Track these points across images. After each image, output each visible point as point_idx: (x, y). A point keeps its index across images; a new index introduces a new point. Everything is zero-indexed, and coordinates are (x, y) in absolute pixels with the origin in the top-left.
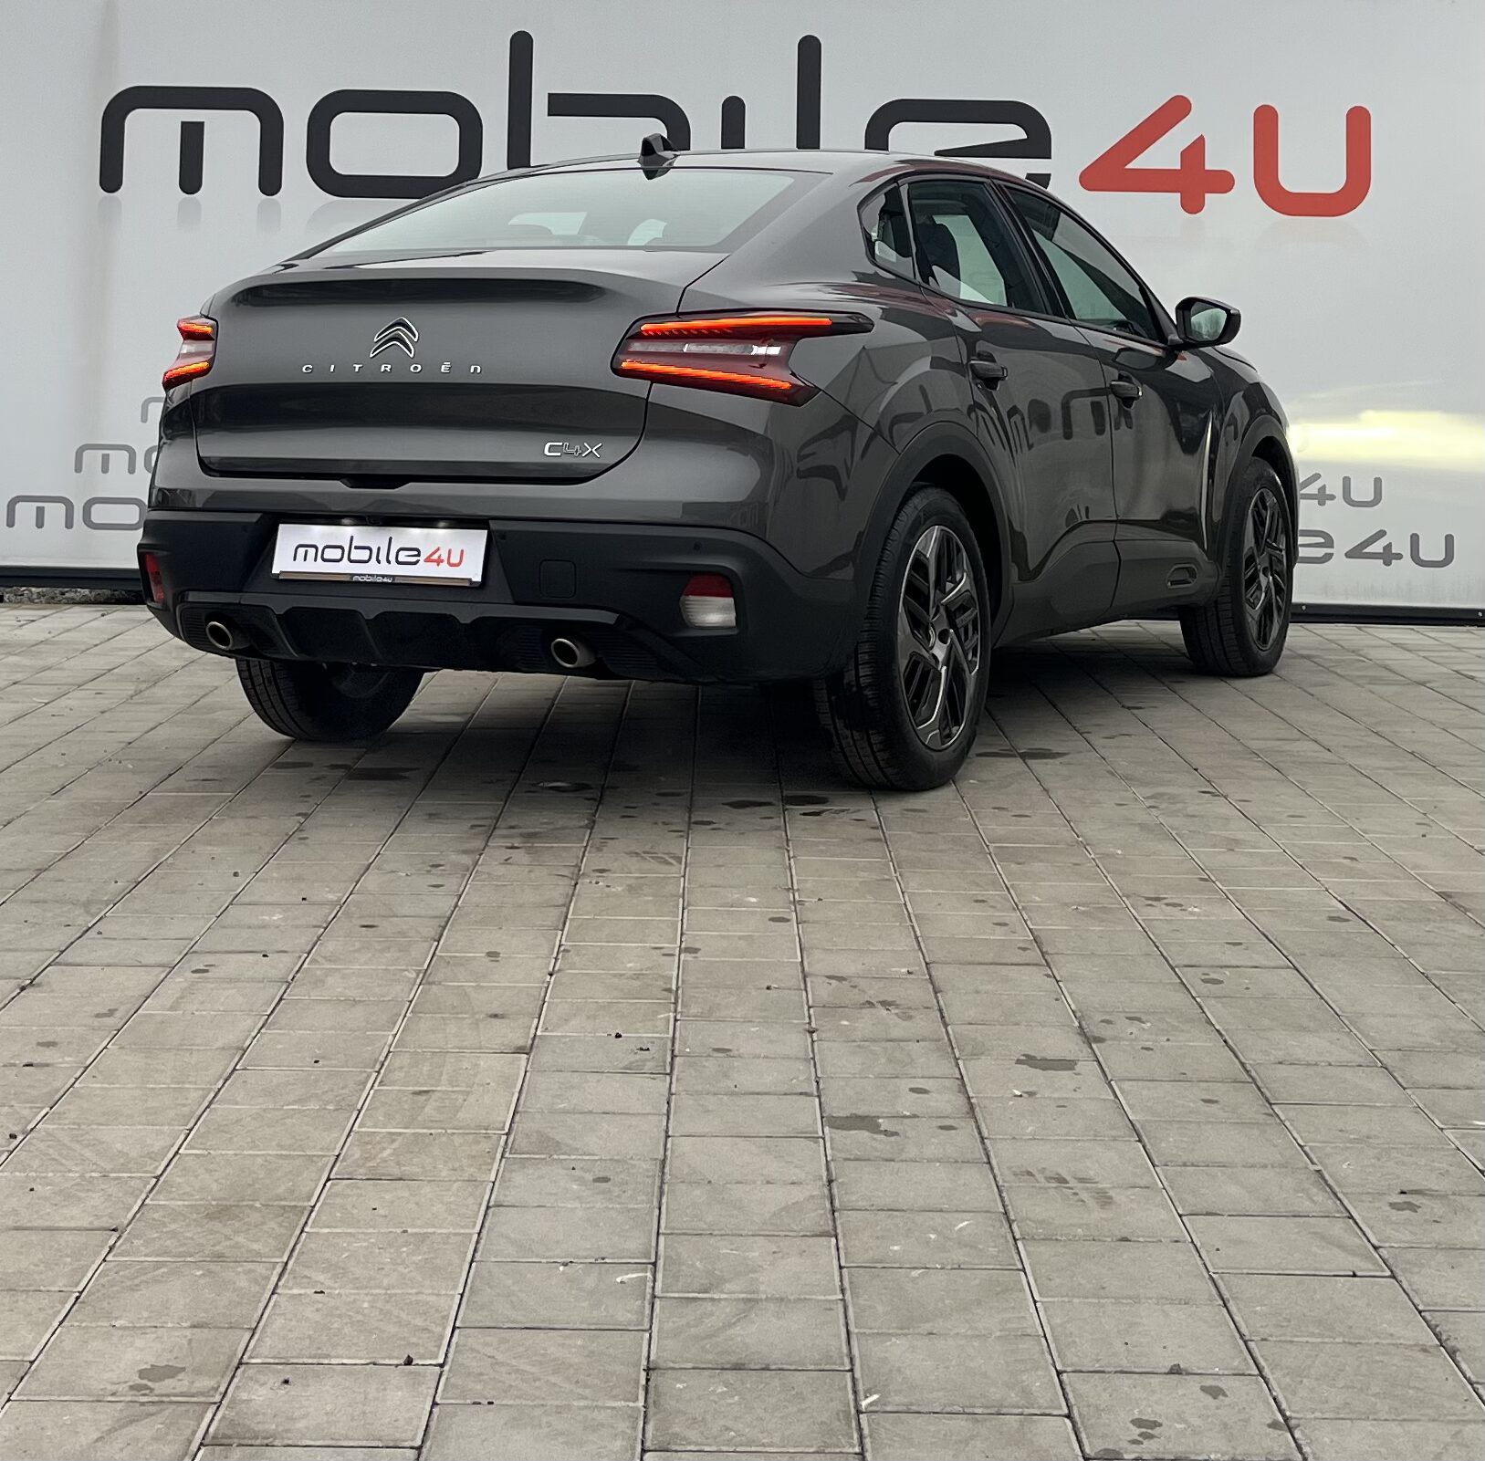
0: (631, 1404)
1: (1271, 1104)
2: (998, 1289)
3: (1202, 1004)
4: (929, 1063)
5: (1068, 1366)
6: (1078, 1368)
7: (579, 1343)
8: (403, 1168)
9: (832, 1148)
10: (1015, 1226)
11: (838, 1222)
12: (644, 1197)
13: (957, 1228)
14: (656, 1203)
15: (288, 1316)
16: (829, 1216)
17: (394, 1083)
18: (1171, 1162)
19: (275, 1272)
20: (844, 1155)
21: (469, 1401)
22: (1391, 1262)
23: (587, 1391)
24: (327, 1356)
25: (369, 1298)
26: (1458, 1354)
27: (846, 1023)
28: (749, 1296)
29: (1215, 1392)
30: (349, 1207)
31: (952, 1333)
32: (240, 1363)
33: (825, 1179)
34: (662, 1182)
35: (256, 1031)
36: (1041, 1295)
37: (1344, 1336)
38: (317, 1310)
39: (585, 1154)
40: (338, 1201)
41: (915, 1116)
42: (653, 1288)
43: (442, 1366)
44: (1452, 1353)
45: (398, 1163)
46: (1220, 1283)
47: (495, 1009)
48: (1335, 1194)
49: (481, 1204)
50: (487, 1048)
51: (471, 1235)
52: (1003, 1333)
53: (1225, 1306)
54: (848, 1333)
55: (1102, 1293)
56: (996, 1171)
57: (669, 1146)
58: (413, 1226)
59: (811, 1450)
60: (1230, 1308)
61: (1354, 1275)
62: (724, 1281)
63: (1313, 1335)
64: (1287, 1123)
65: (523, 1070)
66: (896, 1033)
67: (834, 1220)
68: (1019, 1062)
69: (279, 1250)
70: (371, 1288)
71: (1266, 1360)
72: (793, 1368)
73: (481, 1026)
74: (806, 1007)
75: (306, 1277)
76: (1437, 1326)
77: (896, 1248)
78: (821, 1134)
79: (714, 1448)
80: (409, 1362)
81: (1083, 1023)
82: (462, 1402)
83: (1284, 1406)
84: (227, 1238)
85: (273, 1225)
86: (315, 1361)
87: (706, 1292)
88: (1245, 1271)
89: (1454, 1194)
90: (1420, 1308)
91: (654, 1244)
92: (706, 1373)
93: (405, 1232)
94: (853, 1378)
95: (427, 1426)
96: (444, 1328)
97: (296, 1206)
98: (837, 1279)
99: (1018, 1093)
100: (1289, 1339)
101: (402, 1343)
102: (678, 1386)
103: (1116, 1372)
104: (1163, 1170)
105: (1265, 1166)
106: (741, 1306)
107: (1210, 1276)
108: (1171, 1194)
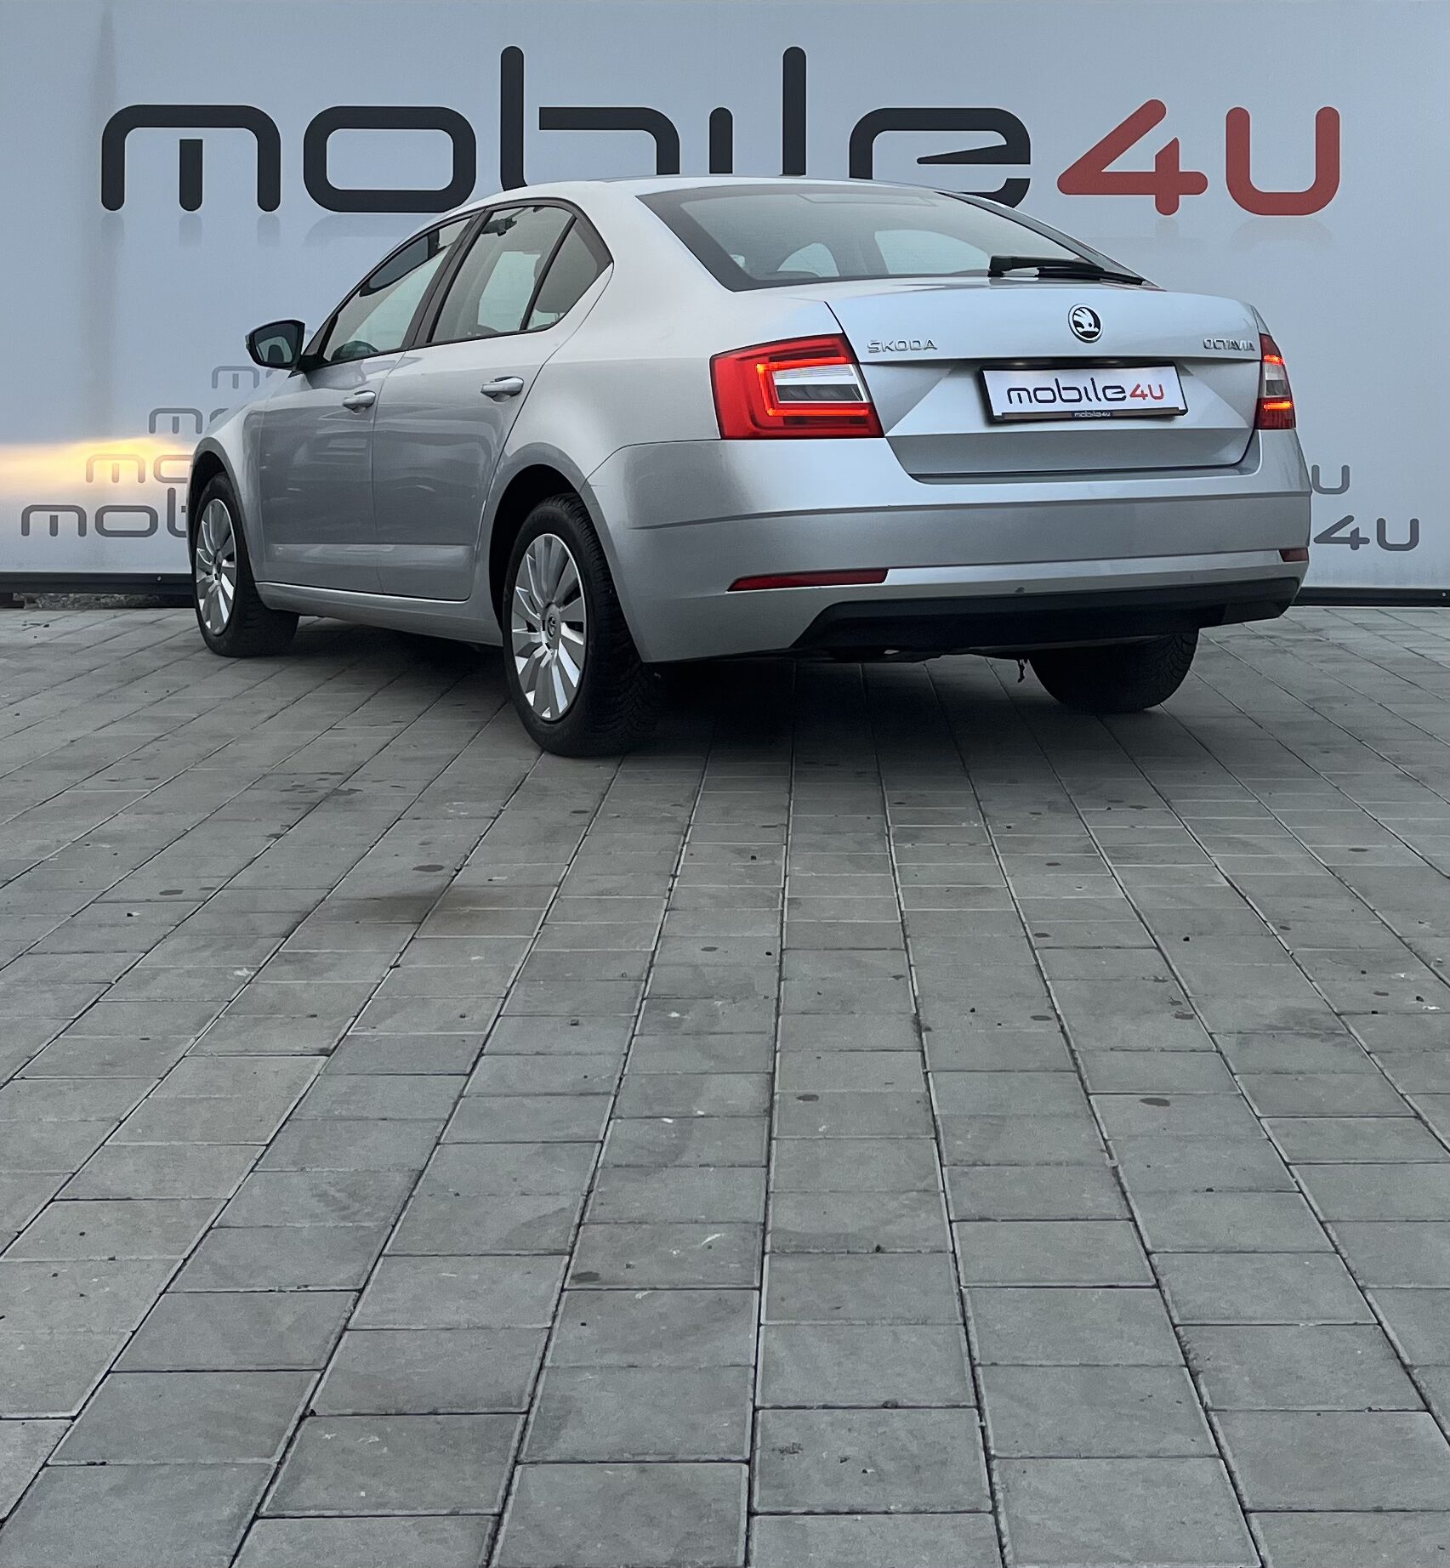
0: (265, 1461)
1: (1088, 1094)
2: (724, 1312)
3: (1051, 987)
4: (745, 1057)
5: (768, 1402)
6: (778, 1404)
7: (238, 1387)
8: (136, 1186)
9: (607, 1156)
10: (768, 1238)
11: (579, 1237)
12: (382, 1214)
13: (704, 1242)
14: (392, 1221)
16: (573, 1231)
17: (172, 1091)
18: (961, 1161)
20: (617, 1161)
21: (83, 1462)
22: (1158, 1270)
26: (1200, 1376)
27: (675, 1015)
30: (57, 1232)
31: (654, 1366)
33: (585, 1188)
34: (411, 1196)
35: (53, 1037)
36: (767, 1318)
37: (1081, 1358)
39: (340, 1166)
40: (50, 1225)
41: (709, 1116)
42: (349, 1318)
43: (74, 1418)
44: (1195, 1374)
45: (135, 1181)
46: (968, 1298)
47: (313, 1008)
48: (1124, 1193)
49: (202, 1226)
50: (287, 1050)
52: (711, 1364)
53: (965, 1324)
54: (541, 1367)
55: (835, 1313)
56: (772, 1175)
57: (435, 1154)
59: (445, 1512)
60: (969, 1328)
61: (1115, 1286)
63: (1049, 1357)
64: (1098, 1115)
65: (316, 1072)
66: (723, 1025)
67: (577, 1235)
70: (37, 1327)
71: (988, 1389)
72: (463, 1411)
73: (295, 1026)
74: (640, 999)
76: (1188, 1343)
78: (601, 1138)
79: (337, 1513)
81: (921, 1010)
82: (77, 1463)
83: (991, 1444)
88: (999, 1284)
89: (1249, 1190)
90: (1176, 1321)
91: (370, 1269)
92: (364, 1419)
94: (526, 1423)
95: (25, 1493)
96: (95, 1375)
98: (553, 1303)
100: (1021, 1363)
102: (327, 1436)
103: (818, 1407)
104: (949, 1171)
105: (1059, 1164)
106: (436, 1338)
107: (960, 1290)
108: (949, 1197)
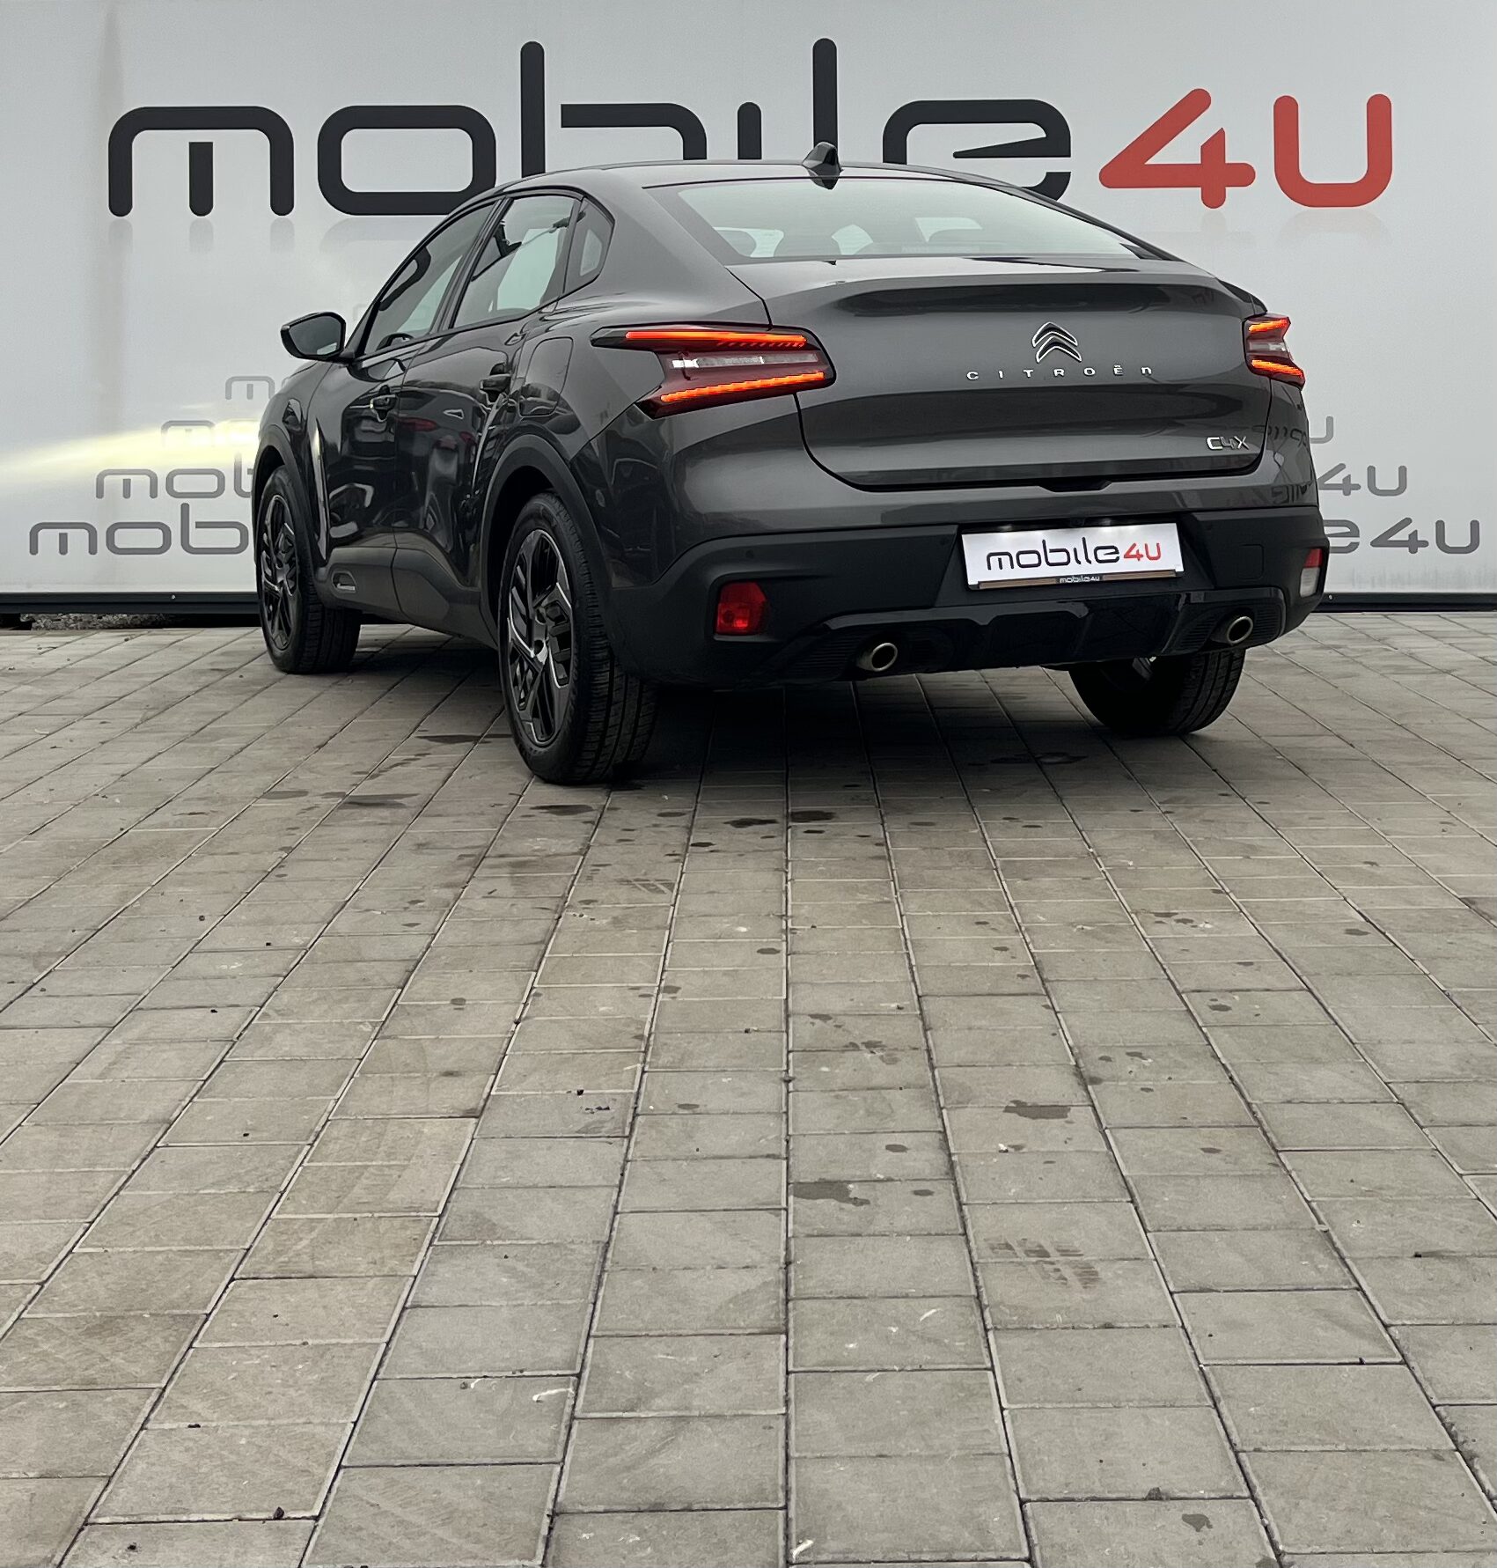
0: (526, 1563)
1: (1277, 1151)
2: (962, 1395)
3: (1209, 1035)
4: (911, 1112)
5: (1033, 1493)
6: (1044, 1496)
7: (479, 1482)
8: (317, 1263)
9: (795, 1223)
10: (987, 1314)
11: (791, 1315)
12: (579, 1290)
13: (922, 1319)
14: (591, 1298)
15: (152, 1460)
16: (782, 1307)
17: (325, 1158)
18: (1165, 1225)
19: (148, 1401)
20: (808, 1230)
22: (1402, 1343)
23: (479, 1546)
24: (186, 1511)
25: (247, 1432)
26: (1476, 1460)
27: (825, 1069)
28: (680, 1414)
29: (1198, 1522)
30: (247, 1314)
31: (905, 1455)
32: (86, 1524)
33: (782, 1260)
34: (603, 1271)
35: (188, 1099)
36: (1009, 1400)
37: (1347, 1442)
38: (187, 1450)
39: (522, 1239)
40: (238, 1306)
41: (890, 1180)
42: (574, 1406)
43: (316, 1518)
44: (1469, 1459)
45: (313, 1258)
46: (1211, 1377)
47: (449, 1065)
48: (1342, 1259)
49: (396, 1306)
50: (434, 1112)
51: (378, 1345)
52: (963, 1452)
53: (1215, 1406)
54: (787, 1457)
55: (1078, 1394)
56: (972, 1244)
57: (616, 1225)
58: (317, 1336)
60: (1221, 1410)
61: (1361, 1363)
62: (653, 1394)
63: (1312, 1441)
64: (1293, 1174)
65: (470, 1136)
66: (879, 1080)
67: (787, 1311)
68: (1008, 1109)
69: (158, 1372)
70: (254, 1418)
71: (1258, 1477)
72: (719, 1507)
73: (433, 1085)
74: (785, 1052)
75: (183, 1406)
76: (1453, 1425)
77: (851, 1346)
78: (784, 1205)
80: (279, 1515)
81: (1080, 1061)
83: (1277, 1537)
84: (104, 1359)
85: (159, 1340)
86: (171, 1518)
87: (632, 1410)
88: (1240, 1362)
89: (1473, 1255)
90: (1435, 1401)
91: (581, 1350)
92: (619, 1517)
93: (305, 1344)
94: (787, 1520)
96: (327, 1469)
97: (188, 1315)
98: (782, 1386)
99: (1003, 1147)
100: (1285, 1446)
101: (276, 1490)
102: (584, 1535)
103: (1087, 1499)
104: (1155, 1236)
105: (1267, 1229)
106: (669, 1427)
107: (1201, 1369)
108: (1163, 1266)
